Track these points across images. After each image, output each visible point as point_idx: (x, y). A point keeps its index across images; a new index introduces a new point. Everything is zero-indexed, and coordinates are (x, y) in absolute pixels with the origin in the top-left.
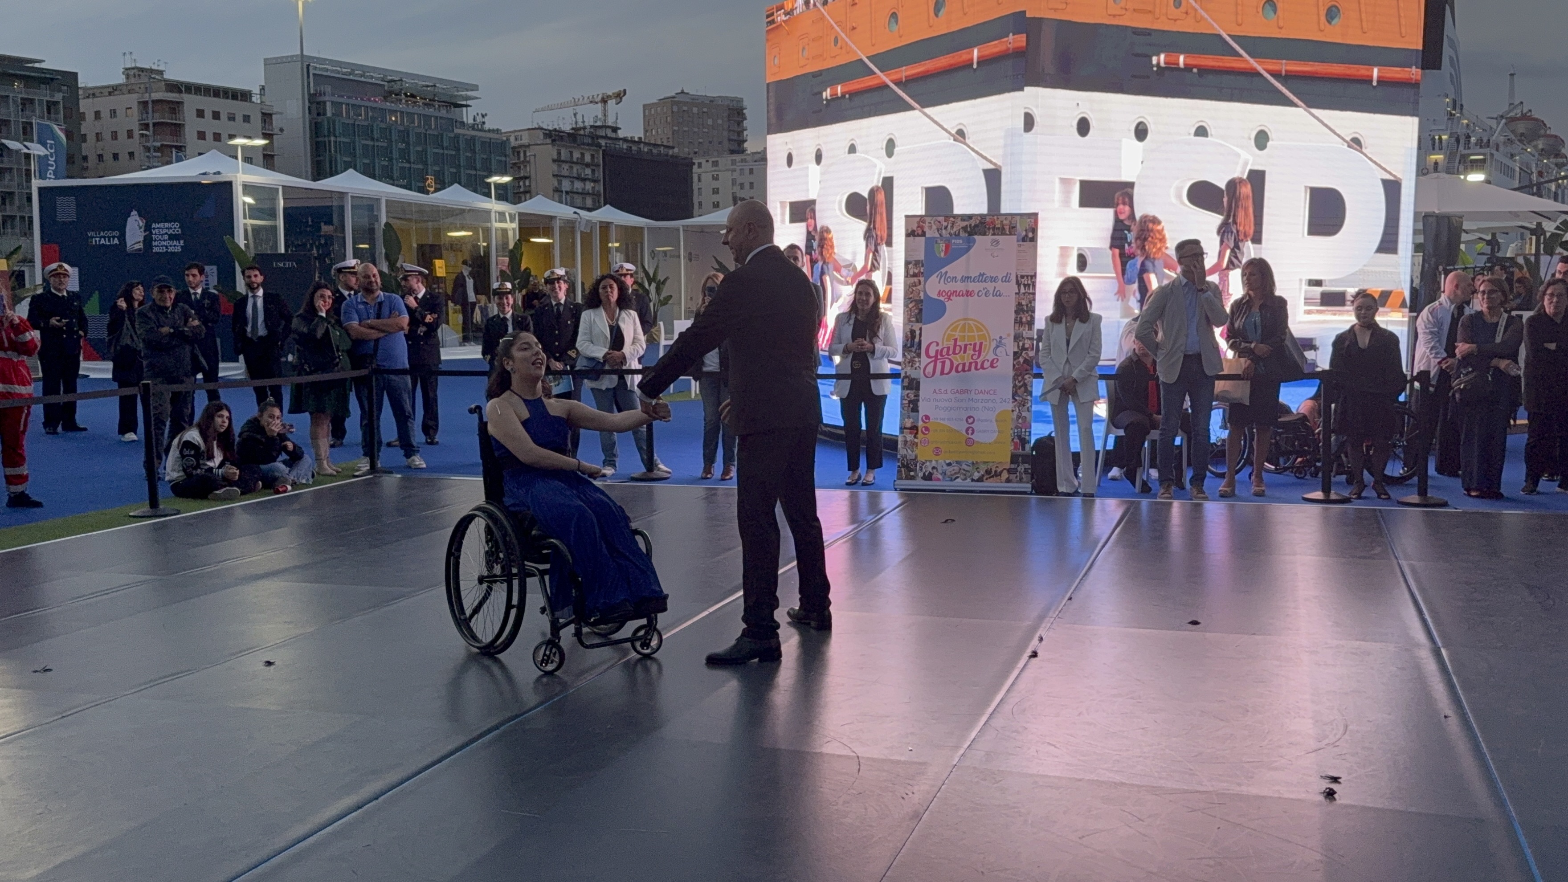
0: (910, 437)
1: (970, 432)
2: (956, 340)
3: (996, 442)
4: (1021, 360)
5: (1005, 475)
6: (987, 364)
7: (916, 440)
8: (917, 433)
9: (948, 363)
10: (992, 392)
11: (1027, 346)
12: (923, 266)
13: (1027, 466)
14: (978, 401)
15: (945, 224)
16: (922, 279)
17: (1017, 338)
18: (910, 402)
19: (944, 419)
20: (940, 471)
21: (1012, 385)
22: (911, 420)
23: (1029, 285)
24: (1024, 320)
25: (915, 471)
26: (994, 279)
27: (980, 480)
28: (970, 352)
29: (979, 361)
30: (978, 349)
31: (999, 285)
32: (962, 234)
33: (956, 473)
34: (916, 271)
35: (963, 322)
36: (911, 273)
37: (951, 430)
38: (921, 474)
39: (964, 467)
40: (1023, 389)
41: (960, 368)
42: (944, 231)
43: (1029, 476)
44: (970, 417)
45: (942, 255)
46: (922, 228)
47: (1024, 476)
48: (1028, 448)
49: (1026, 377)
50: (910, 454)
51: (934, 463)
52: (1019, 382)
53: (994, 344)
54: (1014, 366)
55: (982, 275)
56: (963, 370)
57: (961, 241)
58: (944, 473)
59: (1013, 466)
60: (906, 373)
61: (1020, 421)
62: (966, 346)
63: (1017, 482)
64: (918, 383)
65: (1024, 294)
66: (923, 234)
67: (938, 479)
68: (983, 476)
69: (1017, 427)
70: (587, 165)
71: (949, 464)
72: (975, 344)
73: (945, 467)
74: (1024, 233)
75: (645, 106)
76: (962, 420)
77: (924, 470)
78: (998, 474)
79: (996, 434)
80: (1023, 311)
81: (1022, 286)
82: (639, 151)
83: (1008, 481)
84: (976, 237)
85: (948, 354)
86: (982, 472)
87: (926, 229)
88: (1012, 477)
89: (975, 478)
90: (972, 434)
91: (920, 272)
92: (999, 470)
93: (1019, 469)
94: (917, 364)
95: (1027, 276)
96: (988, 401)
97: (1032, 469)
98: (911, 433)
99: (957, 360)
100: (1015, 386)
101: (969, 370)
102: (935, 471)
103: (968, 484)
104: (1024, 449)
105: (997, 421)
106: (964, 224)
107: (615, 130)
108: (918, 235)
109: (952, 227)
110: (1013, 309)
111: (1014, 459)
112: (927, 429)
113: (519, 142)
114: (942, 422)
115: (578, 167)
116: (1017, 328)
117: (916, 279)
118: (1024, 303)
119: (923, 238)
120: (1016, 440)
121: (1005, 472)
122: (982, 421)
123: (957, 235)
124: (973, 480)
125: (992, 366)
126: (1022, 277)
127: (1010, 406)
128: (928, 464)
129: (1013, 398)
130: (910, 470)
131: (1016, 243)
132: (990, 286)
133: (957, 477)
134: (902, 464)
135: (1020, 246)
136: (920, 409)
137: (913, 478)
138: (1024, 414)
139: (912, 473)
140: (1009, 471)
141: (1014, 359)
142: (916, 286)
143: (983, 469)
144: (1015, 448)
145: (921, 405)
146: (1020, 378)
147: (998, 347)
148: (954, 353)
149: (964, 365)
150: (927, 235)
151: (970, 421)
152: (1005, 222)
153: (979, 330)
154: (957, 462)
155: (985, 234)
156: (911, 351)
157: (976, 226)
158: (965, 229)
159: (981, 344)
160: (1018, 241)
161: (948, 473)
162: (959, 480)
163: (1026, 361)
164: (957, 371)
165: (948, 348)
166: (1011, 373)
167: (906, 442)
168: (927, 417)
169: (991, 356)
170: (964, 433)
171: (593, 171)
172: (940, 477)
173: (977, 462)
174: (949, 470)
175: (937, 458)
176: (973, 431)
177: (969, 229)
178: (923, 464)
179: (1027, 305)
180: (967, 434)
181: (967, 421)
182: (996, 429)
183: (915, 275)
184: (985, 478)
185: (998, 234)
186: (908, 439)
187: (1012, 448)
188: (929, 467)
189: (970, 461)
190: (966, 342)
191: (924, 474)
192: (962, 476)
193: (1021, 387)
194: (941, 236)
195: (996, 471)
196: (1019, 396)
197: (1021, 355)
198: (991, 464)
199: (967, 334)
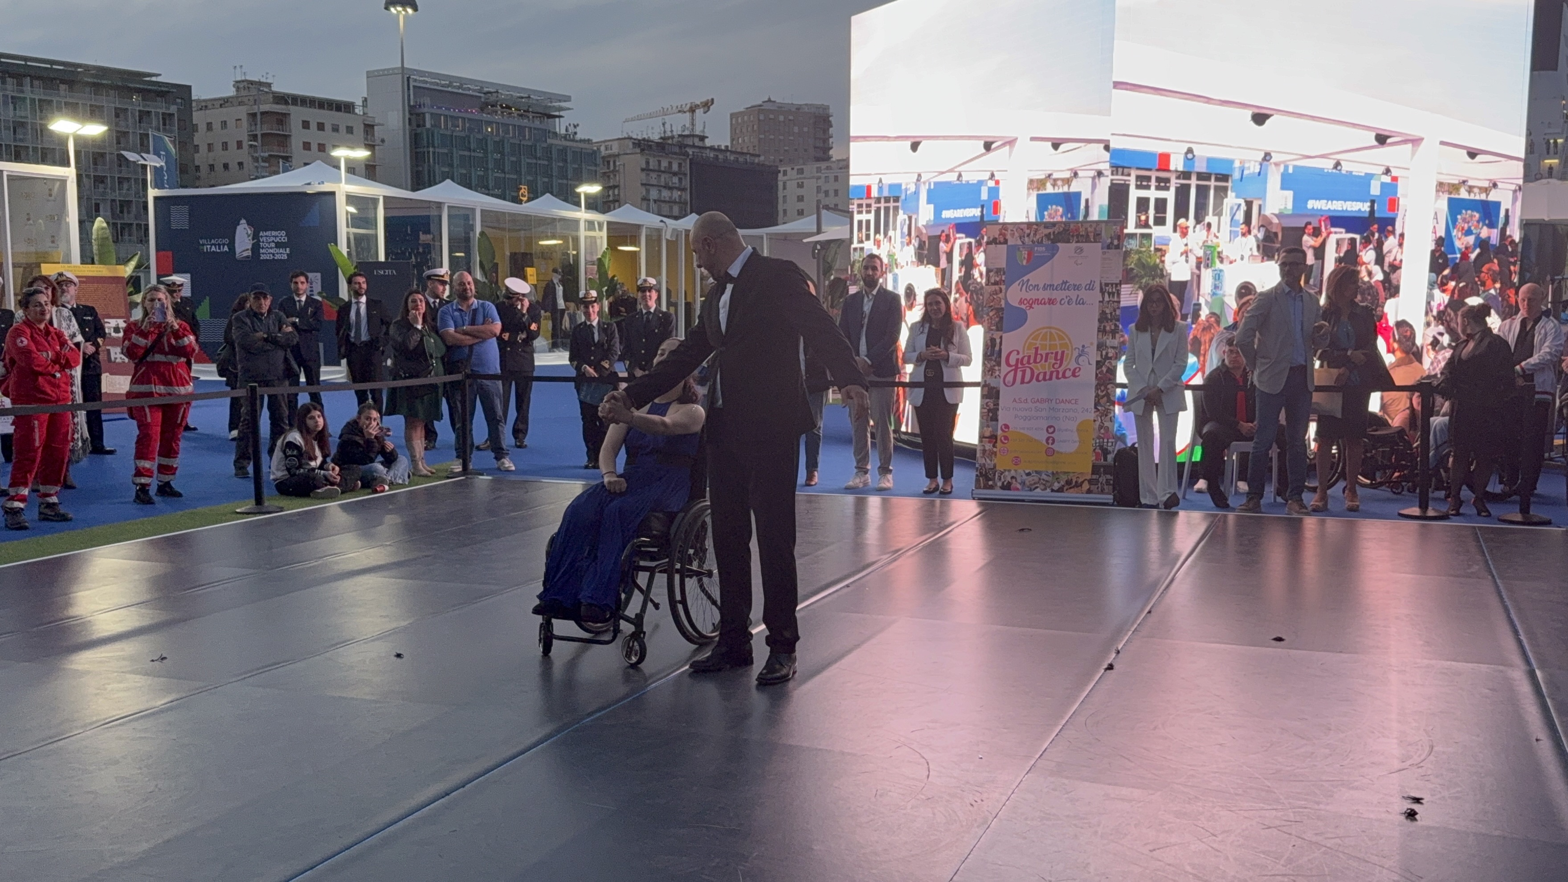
0: (988, 446)
1: (1050, 441)
2: (1037, 349)
3: (1077, 452)
4: (1104, 369)
5: (1086, 486)
6: (1068, 374)
7: (995, 449)
8: (996, 442)
9: (1028, 372)
10: (1073, 402)
11: (1110, 355)
12: (1004, 274)
13: (1109, 477)
14: (1059, 410)
15: (1028, 231)
16: (1003, 287)
17: (1100, 346)
18: (989, 411)
19: (1024, 429)
20: (1019, 480)
21: (1094, 395)
22: (990, 429)
23: (1113, 294)
24: (1108, 328)
25: (993, 479)
26: (1077, 287)
27: (1060, 490)
28: (1051, 360)
29: (1061, 370)
30: (1060, 358)
31: (1083, 294)
32: (1045, 242)
33: (1035, 483)
34: (998, 279)
35: (1045, 330)
36: (992, 281)
37: (1030, 440)
38: (999, 484)
39: (1044, 476)
40: (1105, 399)
41: (1041, 377)
42: (1026, 239)
43: (1111, 487)
44: (1050, 427)
45: (1025, 263)
46: (1004, 235)
47: (1105, 487)
48: (1110, 457)
49: (1109, 386)
50: (989, 463)
51: (1013, 473)
52: (1102, 391)
53: (1076, 353)
54: (1097, 375)
55: (1065, 283)
56: (1044, 379)
57: (1044, 249)
58: (1023, 483)
59: (1094, 477)
61: (1102, 431)
62: (1047, 354)
63: (1098, 493)
64: (998, 392)
65: (1108, 302)
66: (1006, 242)
67: (1018, 489)
68: (1063, 486)
69: (1099, 438)
70: (675, 174)
71: (1028, 474)
72: (1057, 353)
73: (1025, 477)
74: (1109, 241)
75: (732, 115)
76: (1042, 429)
77: (1003, 480)
78: (1078, 485)
79: (1077, 444)
80: (1107, 320)
81: (1106, 295)
82: (726, 160)
83: (1089, 491)
84: (1059, 244)
85: (1029, 362)
86: (1062, 483)
87: (1008, 237)
88: (1093, 488)
89: (1056, 488)
90: (1052, 444)
91: (1001, 280)
92: (1080, 481)
93: (1101, 480)
94: (997, 373)
95: (1112, 284)
96: (1069, 410)
97: (1114, 480)
98: (989, 442)
99: (1039, 368)
100: (1097, 396)
101: (1051, 379)
102: (1014, 480)
103: (1048, 494)
104: (1105, 459)
105: (1078, 430)
106: (1047, 231)
107: (702, 138)
108: (1000, 243)
109: (1035, 234)
110: (1097, 317)
111: (1095, 469)
112: (1006, 438)
113: (609, 152)
114: (1022, 431)
115: (667, 176)
116: (1100, 336)
117: (997, 287)
118: (1108, 311)
119: (1005, 246)
120: (1098, 450)
121: (1086, 482)
122: (1063, 431)
123: (1040, 243)
124: (1053, 491)
125: (1074, 375)
126: (1107, 285)
127: (1092, 415)
128: (1007, 473)
129: (1096, 408)
130: (989, 479)
131: (1101, 251)
132: (1073, 294)
133: (1037, 488)
134: (981, 473)
135: (1104, 253)
136: (1000, 418)
137: (992, 487)
138: (1106, 424)
139: (990, 483)
140: (1090, 482)
141: (1097, 369)
142: (997, 294)
143: (1064, 479)
144: (1096, 459)
145: (1001, 414)
146: (1102, 388)
147: (1080, 355)
148: (1035, 362)
149: (1045, 373)
150: (1009, 243)
151: (1051, 430)
153: (1061, 338)
154: (1037, 472)
155: (1068, 242)
156: (991, 360)
157: (1060, 233)
158: (1048, 236)
159: (1063, 353)
160: (1102, 248)
161: (1027, 483)
162: (1038, 490)
163: (1109, 370)
164: (1038, 380)
165: (1029, 357)
166: (1094, 382)
167: (984, 451)
168: (1007, 426)
169: (1073, 365)
170: (1044, 442)
171: (680, 179)
172: (1019, 486)
173: (1057, 473)
174: (1029, 480)
175: (1016, 467)
176: (1054, 440)
177: (1052, 237)
178: (1002, 473)
179: (1111, 313)
180: (1048, 443)
181: (1047, 431)
182: (1077, 439)
183: (996, 283)
184: (1065, 488)
185: (1082, 242)
186: (987, 448)
187: (1094, 458)
188: (1008, 477)
189: (1050, 472)
190: (1048, 351)
191: (1003, 483)
192: (1043, 487)
193: (1103, 396)
194: (1023, 243)
195: (1076, 482)
196: (1101, 406)
197: (1104, 364)
198: (1071, 475)
199: (1048, 343)
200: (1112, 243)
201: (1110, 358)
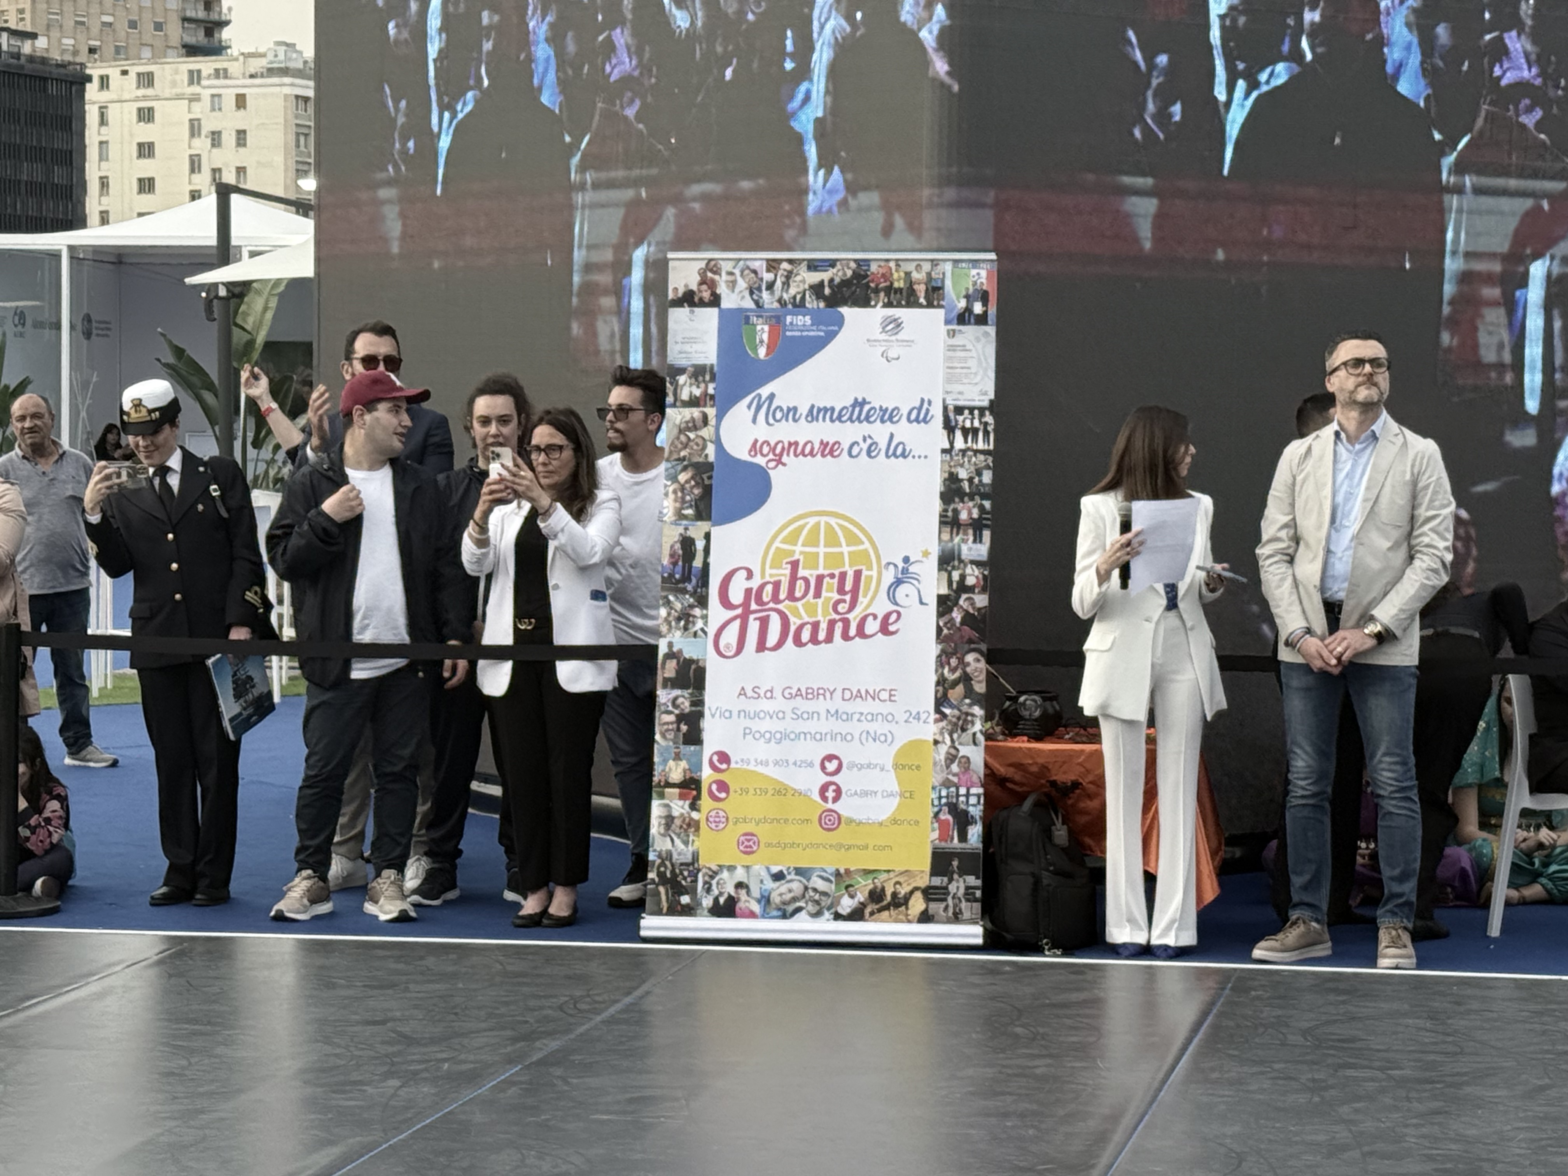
0: (680, 807)
1: (830, 794)
2: (795, 565)
3: (894, 821)
4: (957, 616)
5: (917, 904)
6: (872, 626)
7: (695, 815)
8: (698, 797)
9: (775, 623)
10: (884, 695)
11: (970, 581)
12: (713, 379)
13: (972, 880)
14: (849, 717)
15: (768, 277)
16: (711, 412)
17: (947, 560)
18: (681, 718)
19: (765, 763)
20: (756, 892)
21: (934, 678)
22: (683, 764)
23: (975, 431)
24: (964, 516)
25: (692, 891)
26: (888, 416)
27: (857, 915)
28: (830, 594)
29: (854, 618)
30: (852, 589)
31: (904, 431)
32: (811, 303)
33: (794, 899)
34: (697, 392)
35: (812, 521)
36: (685, 396)
37: (782, 790)
38: (707, 902)
40: (960, 689)
41: (806, 635)
42: (765, 295)
43: (977, 906)
44: (830, 758)
45: (762, 352)
46: (712, 285)
47: (964, 905)
49: (970, 658)
50: (681, 851)
51: (740, 874)
53: (889, 577)
54: (939, 630)
55: (859, 404)
56: (814, 640)
57: (808, 320)
58: (765, 900)
59: (937, 881)
60: (670, 645)
61: (955, 768)
62: (820, 579)
63: (948, 921)
64: (701, 672)
65: (964, 452)
66: (715, 301)
67: (752, 915)
68: (863, 905)
69: (947, 784)
71: (778, 877)
72: (843, 576)
73: (769, 884)
74: (963, 304)
76: (811, 765)
77: (716, 892)
79: (896, 801)
80: (962, 496)
81: (958, 434)
83: (925, 918)
84: (844, 310)
85: (775, 598)
86: (861, 897)
87: (722, 289)
88: (936, 908)
90: (836, 799)
91: (705, 394)
92: (903, 891)
93: (952, 888)
94: (700, 624)
95: (971, 410)
96: (874, 717)
97: (985, 888)
98: (682, 797)
99: (800, 614)
100: (941, 682)
101: (829, 639)
102: (743, 892)
104: (963, 837)
105: (896, 766)
106: (815, 277)
108: (702, 304)
109: (786, 284)
110: (937, 486)
111: (939, 862)
112: (723, 786)
114: (760, 769)
116: (946, 536)
117: (696, 412)
118: (963, 474)
119: (714, 311)
120: (945, 816)
121: (918, 895)
122: (861, 767)
123: (799, 305)
124: (838, 917)
126: (959, 410)
127: (930, 729)
128: (725, 875)
129: (938, 710)
130: (679, 890)
131: (943, 329)
132: (880, 432)
134: (661, 875)
135: (952, 334)
136: (706, 736)
137: (688, 911)
139: (685, 899)
140: (929, 893)
141: (940, 615)
142: (695, 428)
146: (954, 662)
147: (898, 582)
148: (791, 597)
149: (816, 626)
150: (725, 304)
151: (831, 766)
152: (915, 275)
153: (852, 540)
154: (799, 871)
155: (864, 302)
156: (684, 591)
157: (845, 283)
158: (817, 289)
159: (858, 574)
160: (947, 322)
161: (776, 899)
162: (803, 914)
163: (968, 618)
164: (798, 642)
165: (777, 585)
166: (933, 649)
167: (669, 820)
168: (724, 757)
169: (882, 606)
170: (816, 797)
172: (756, 908)
173: (847, 871)
174: (780, 892)
175: (747, 860)
176: (838, 792)
177: (827, 291)
178: (713, 874)
179: (970, 480)
180: (825, 799)
181: (823, 768)
182: (896, 788)
183: (694, 402)
184: (867, 911)
185: (899, 305)
186: (675, 813)
187: (936, 835)
188: (727, 885)
189: (831, 869)
190: (821, 571)
191: (716, 900)
192: (811, 908)
193: (955, 683)
194: (757, 303)
195: (895, 895)
196: (952, 706)
197: (956, 604)
198: (883, 877)
199: (822, 550)
200: (968, 310)
201: (971, 589)
